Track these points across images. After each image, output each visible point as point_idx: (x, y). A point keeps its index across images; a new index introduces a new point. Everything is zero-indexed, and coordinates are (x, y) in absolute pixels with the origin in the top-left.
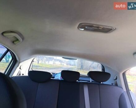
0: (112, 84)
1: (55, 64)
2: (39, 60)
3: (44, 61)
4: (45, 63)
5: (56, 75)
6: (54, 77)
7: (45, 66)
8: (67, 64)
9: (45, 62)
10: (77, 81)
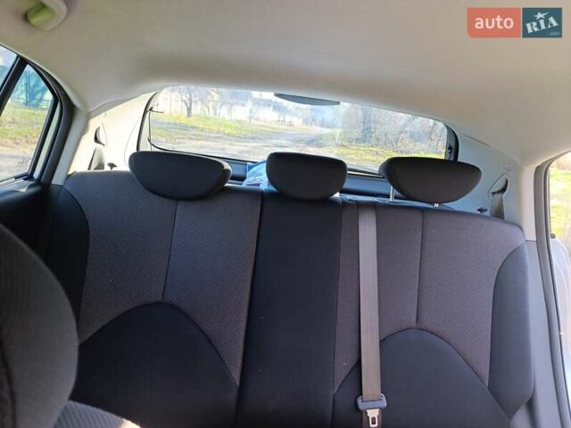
0: (480, 210)
1: (258, 119)
2: (190, 100)
3: (210, 105)
4: (215, 114)
5: (250, 168)
6: (242, 179)
7: (215, 128)
8: (306, 122)
9: (215, 109)
10: (337, 195)
